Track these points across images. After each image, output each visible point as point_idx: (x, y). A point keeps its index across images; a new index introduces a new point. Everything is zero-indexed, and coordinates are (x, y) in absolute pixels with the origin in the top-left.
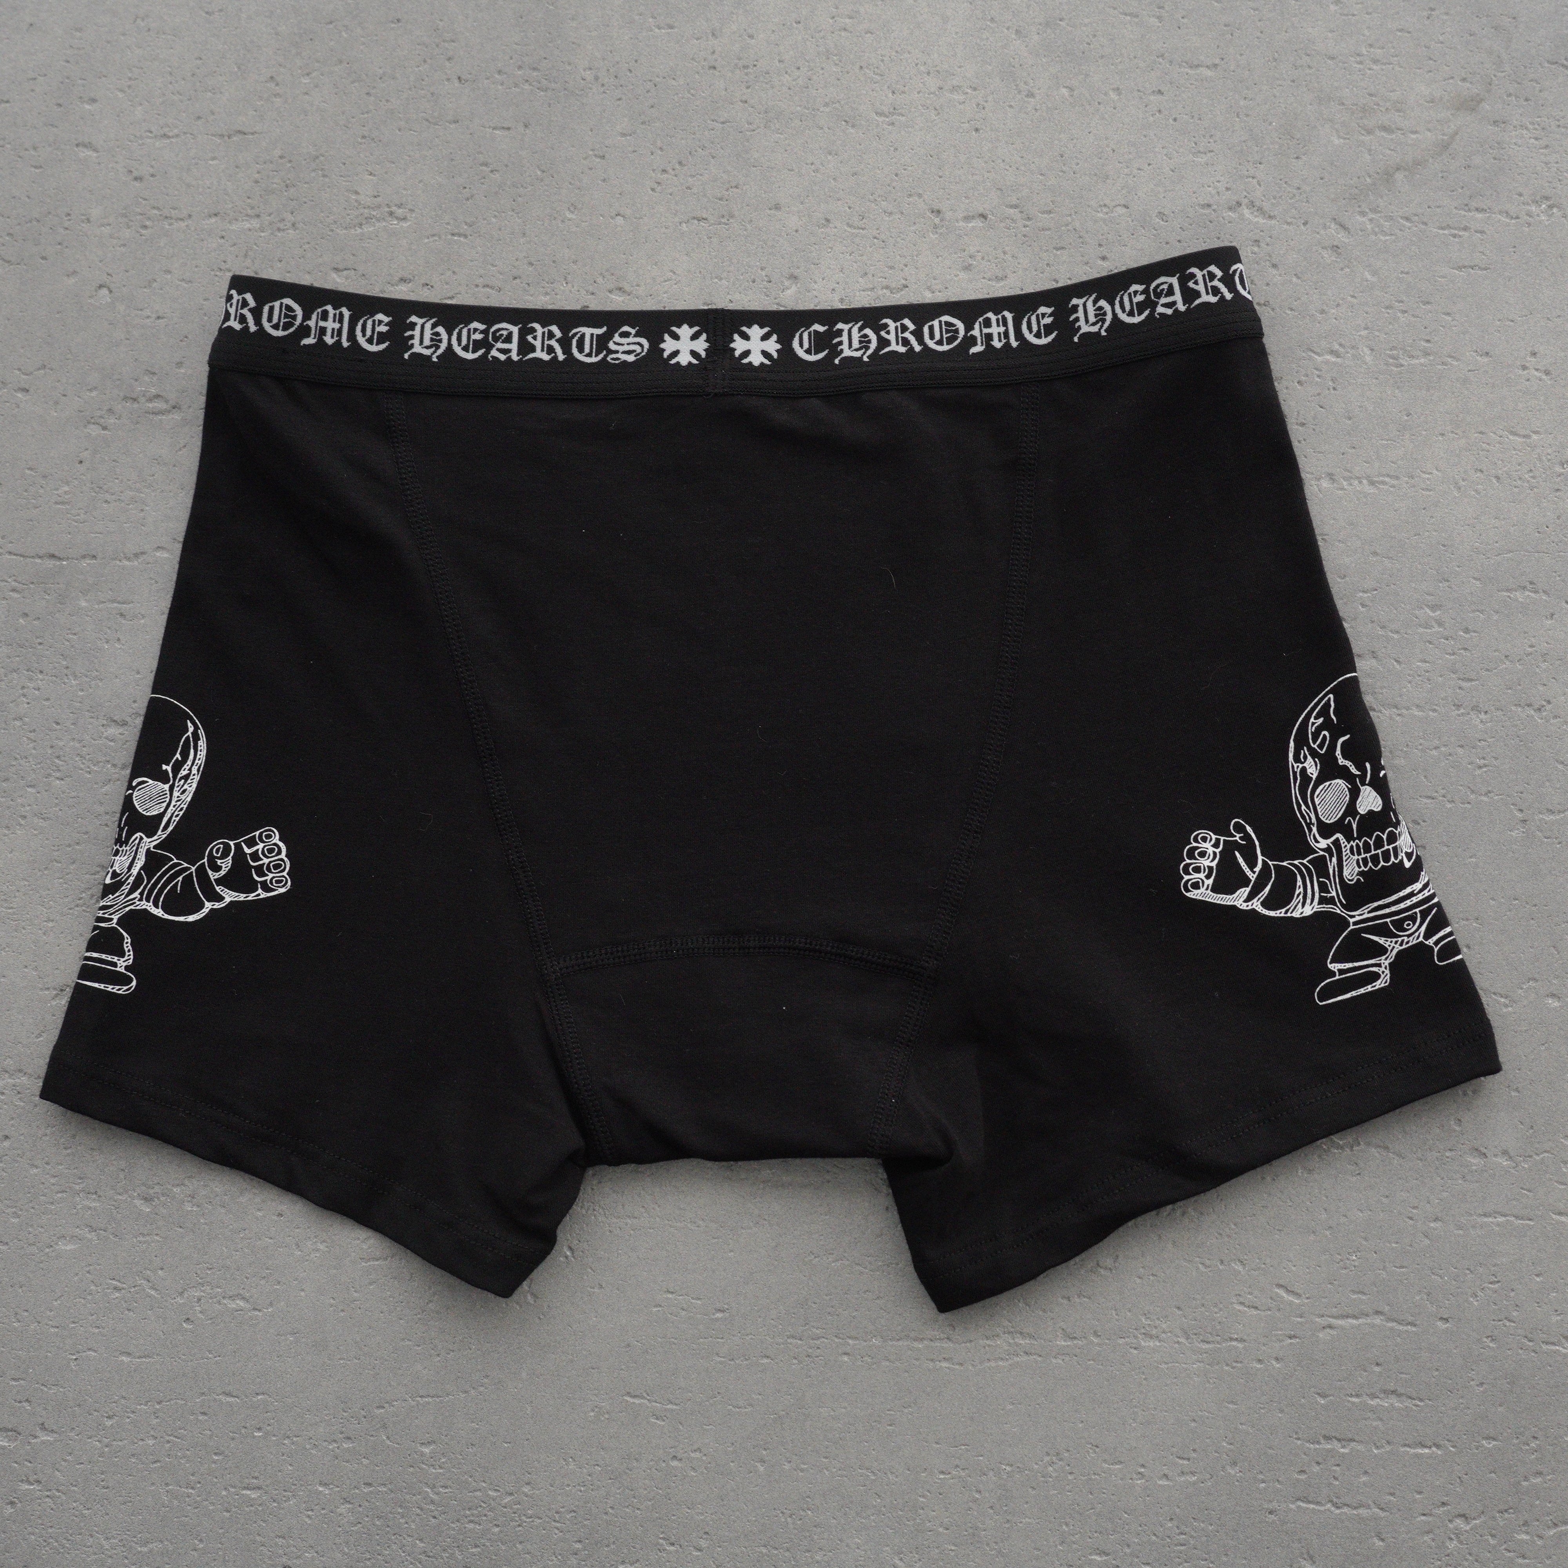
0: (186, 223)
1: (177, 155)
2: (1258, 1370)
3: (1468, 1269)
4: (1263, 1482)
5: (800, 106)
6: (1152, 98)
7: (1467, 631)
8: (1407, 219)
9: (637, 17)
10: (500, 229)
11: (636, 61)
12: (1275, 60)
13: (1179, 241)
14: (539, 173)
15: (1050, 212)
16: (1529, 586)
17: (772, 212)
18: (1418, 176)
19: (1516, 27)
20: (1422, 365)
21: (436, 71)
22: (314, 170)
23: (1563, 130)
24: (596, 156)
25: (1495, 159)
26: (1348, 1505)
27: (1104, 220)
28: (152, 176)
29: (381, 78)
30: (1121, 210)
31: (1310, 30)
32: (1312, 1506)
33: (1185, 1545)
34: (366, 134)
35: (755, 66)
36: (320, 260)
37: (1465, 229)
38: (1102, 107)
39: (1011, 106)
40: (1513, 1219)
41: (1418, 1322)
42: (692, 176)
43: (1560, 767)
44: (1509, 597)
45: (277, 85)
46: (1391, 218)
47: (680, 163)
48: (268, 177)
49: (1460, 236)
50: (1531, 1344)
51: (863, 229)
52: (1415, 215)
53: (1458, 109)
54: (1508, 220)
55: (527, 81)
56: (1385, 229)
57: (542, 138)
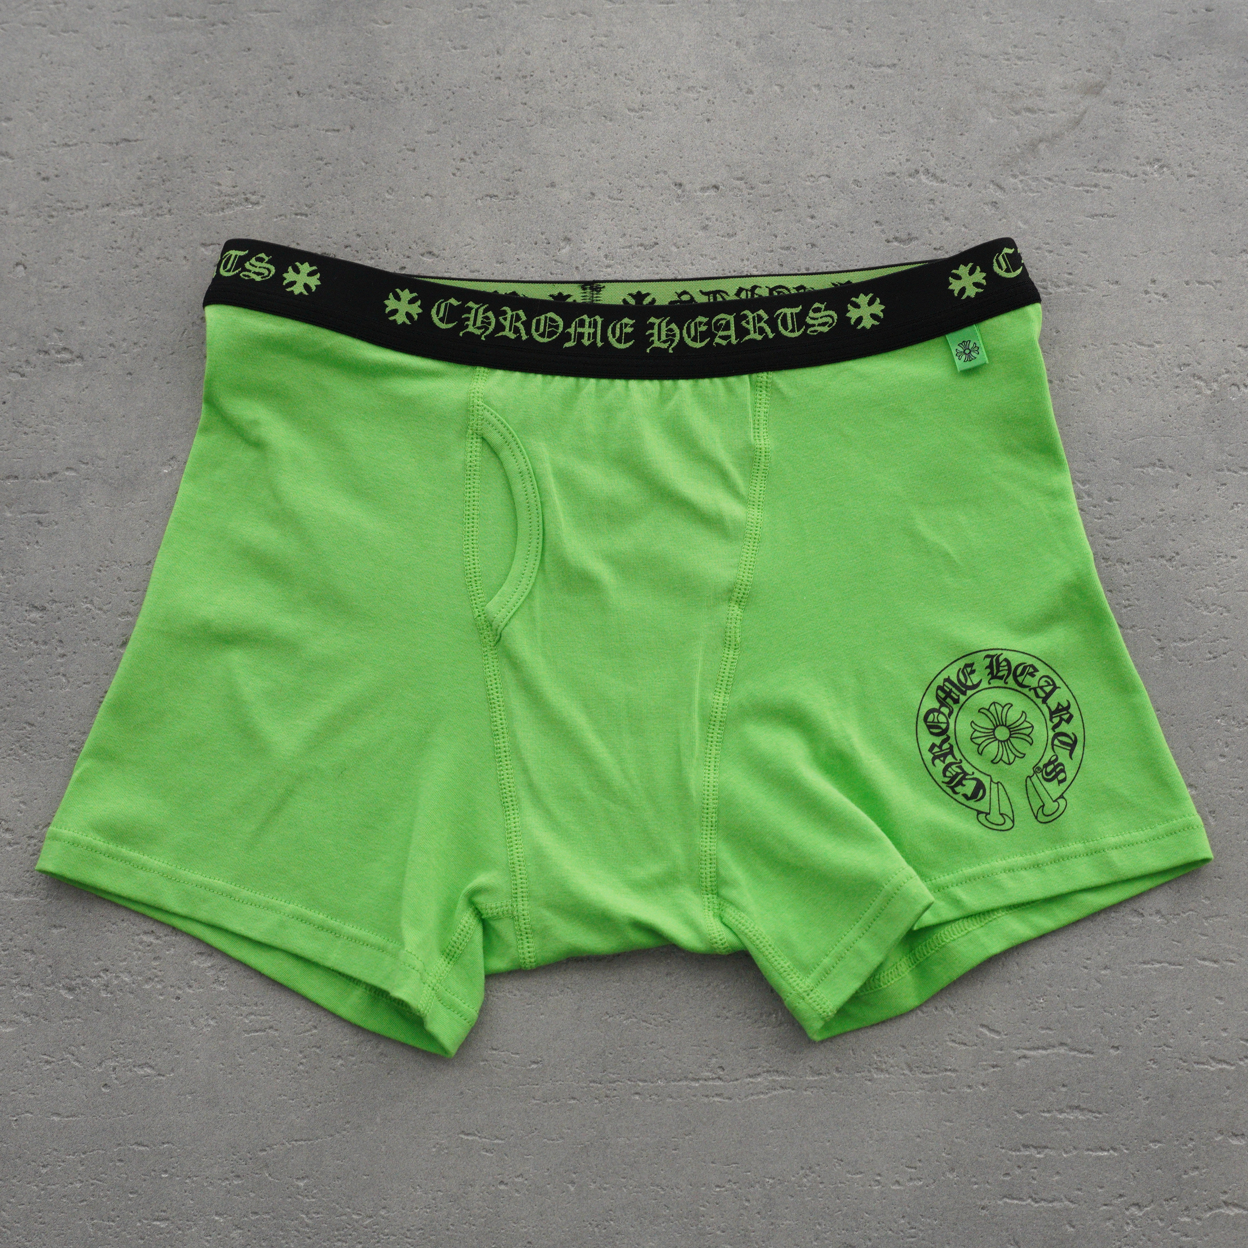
0: (84, 212)
1: (76, 159)
2: (968, 1094)
3: (1133, 1006)
4: (976, 1183)
5: (568, 106)
6: (845, 91)
7: (1110, 500)
8: (1050, 179)
9: (438, 41)
10: (334, 209)
11: (438, 75)
12: (941, 59)
13: (871, 202)
14: (363, 164)
15: (768, 182)
16: (1158, 463)
17: (549, 189)
18: (1057, 146)
19: (1128, 29)
20: (1066, 292)
21: (279, 87)
22: (185, 168)
23: (1169, 107)
24: (408, 149)
25: (1116, 131)
26: (1045, 1200)
27: (812, 187)
28: (57, 176)
29: (236, 94)
30: (824, 179)
31: (967, 36)
32: (1016, 1202)
33: (915, 1237)
34: (225, 138)
35: (532, 76)
36: (191, 238)
37: (1096, 186)
38: (806, 100)
39: (734, 101)
40: (1166, 965)
41: (1095, 1051)
42: (485, 163)
43: (1189, 604)
44: (1142, 472)
45: (154, 102)
46: (1037, 179)
47: (475, 153)
48: (148, 173)
49: (1092, 192)
50: (1185, 1064)
51: (621, 200)
52: (1056, 176)
53: (1085, 93)
54: (1128, 178)
55: (352, 93)
56: (1032, 188)
57: (365, 137)
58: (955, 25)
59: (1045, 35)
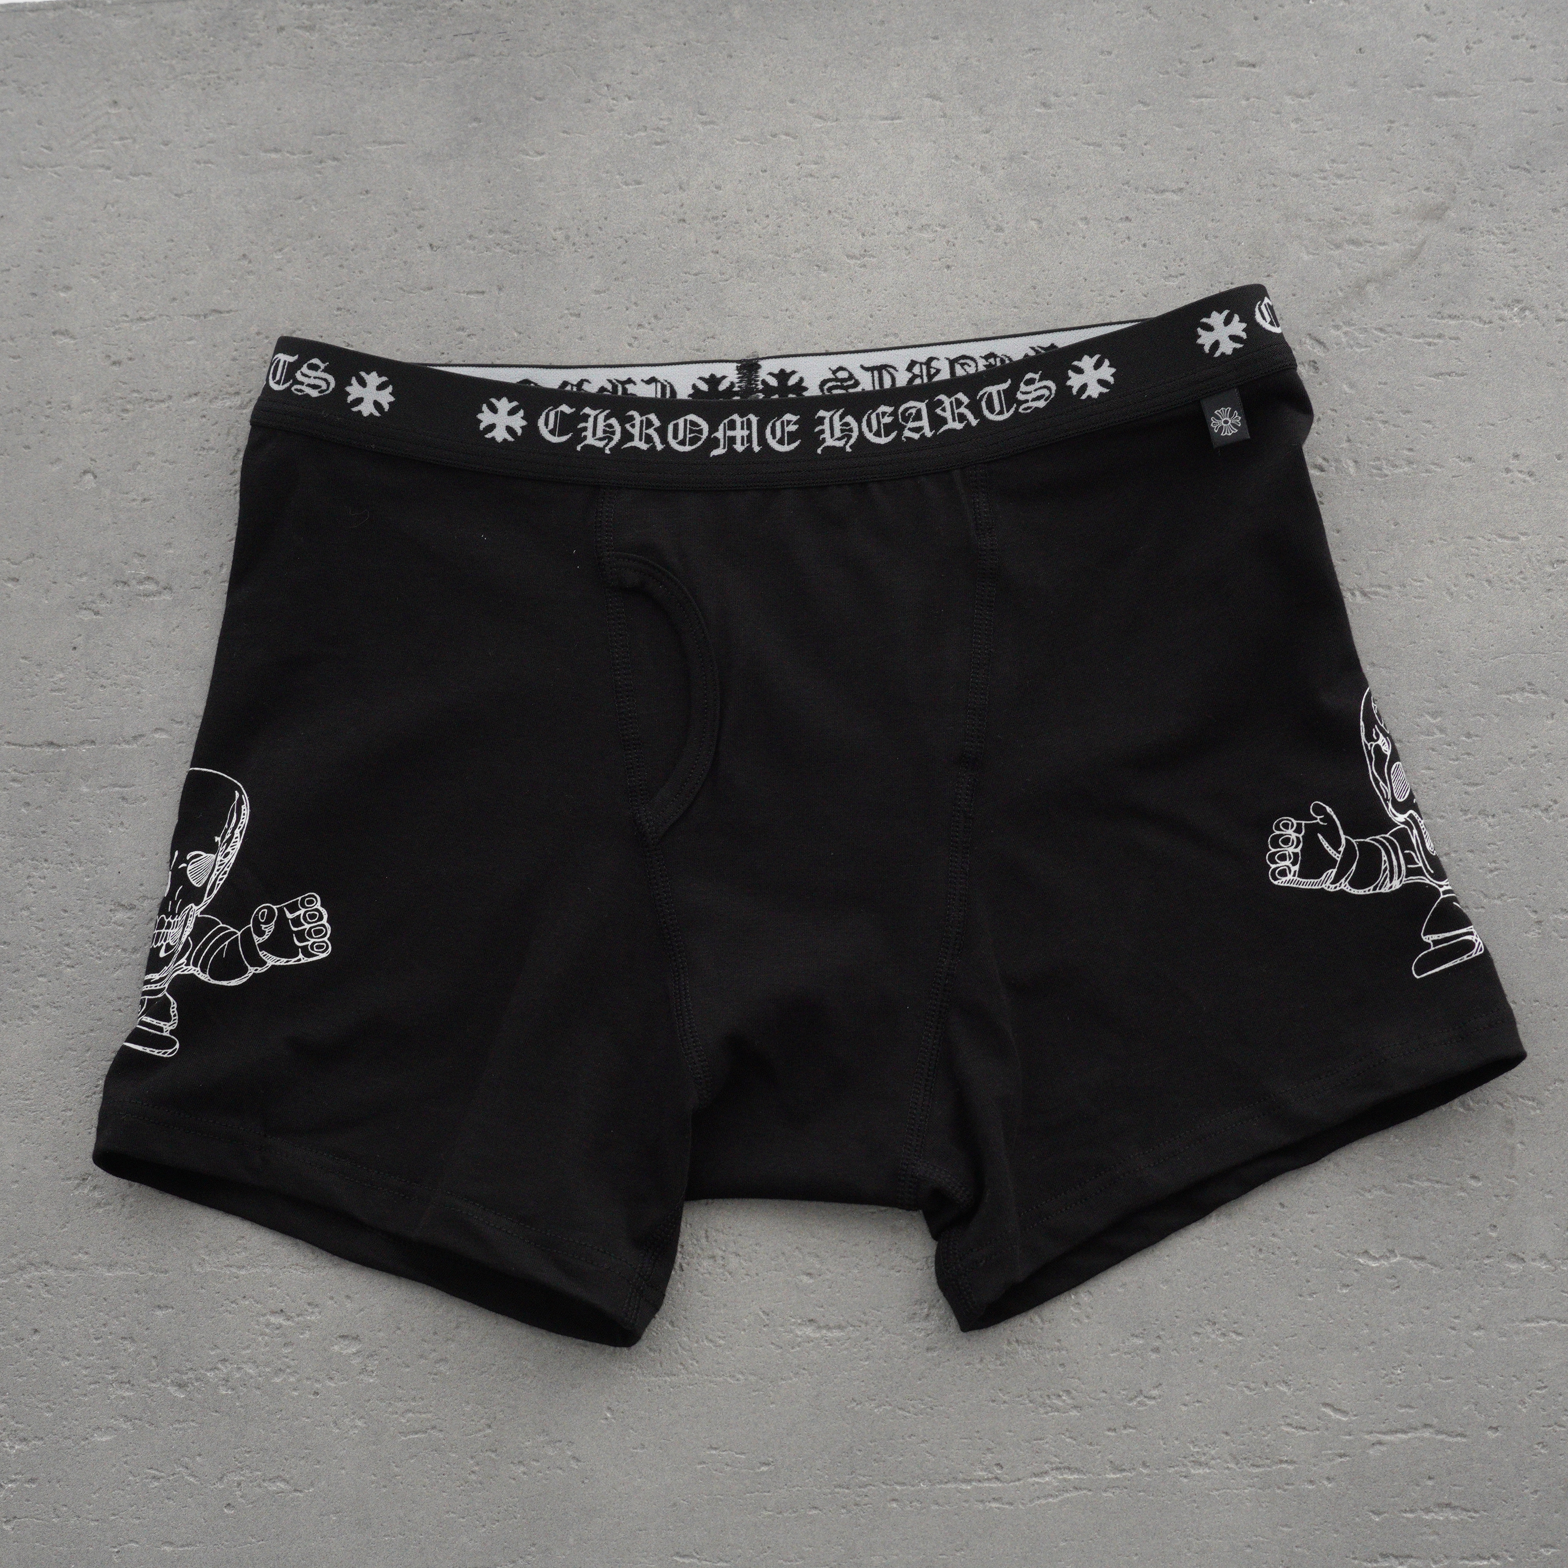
0: (167, 405)
1: (154, 338)
2: (1310, 1491)
3: (1514, 1376)
5: (772, 253)
6: (1120, 225)
7: (1469, 736)
8: (1381, 330)
9: (604, 175)
11: (606, 218)
12: (1239, 180)
14: (516, 334)
16: (1528, 688)
18: (1389, 287)
19: (1476, 134)
20: (1406, 473)
21: (407, 239)
23: (1530, 233)
24: (571, 314)
25: (1464, 265)
28: (130, 359)
29: (353, 250)
31: (1272, 149)
34: (341, 306)
35: (724, 216)
37: (1440, 336)
38: (1071, 237)
39: (980, 242)
40: (1555, 1322)
41: (1467, 1433)
42: (668, 329)
44: (1508, 699)
45: (250, 262)
47: (656, 317)
48: (246, 354)
49: (1435, 344)
52: (1389, 325)
53: (1424, 219)
54: (1481, 326)
55: (498, 244)
56: (1360, 342)
57: (517, 300)
58: (1257, 136)
59: (1370, 146)
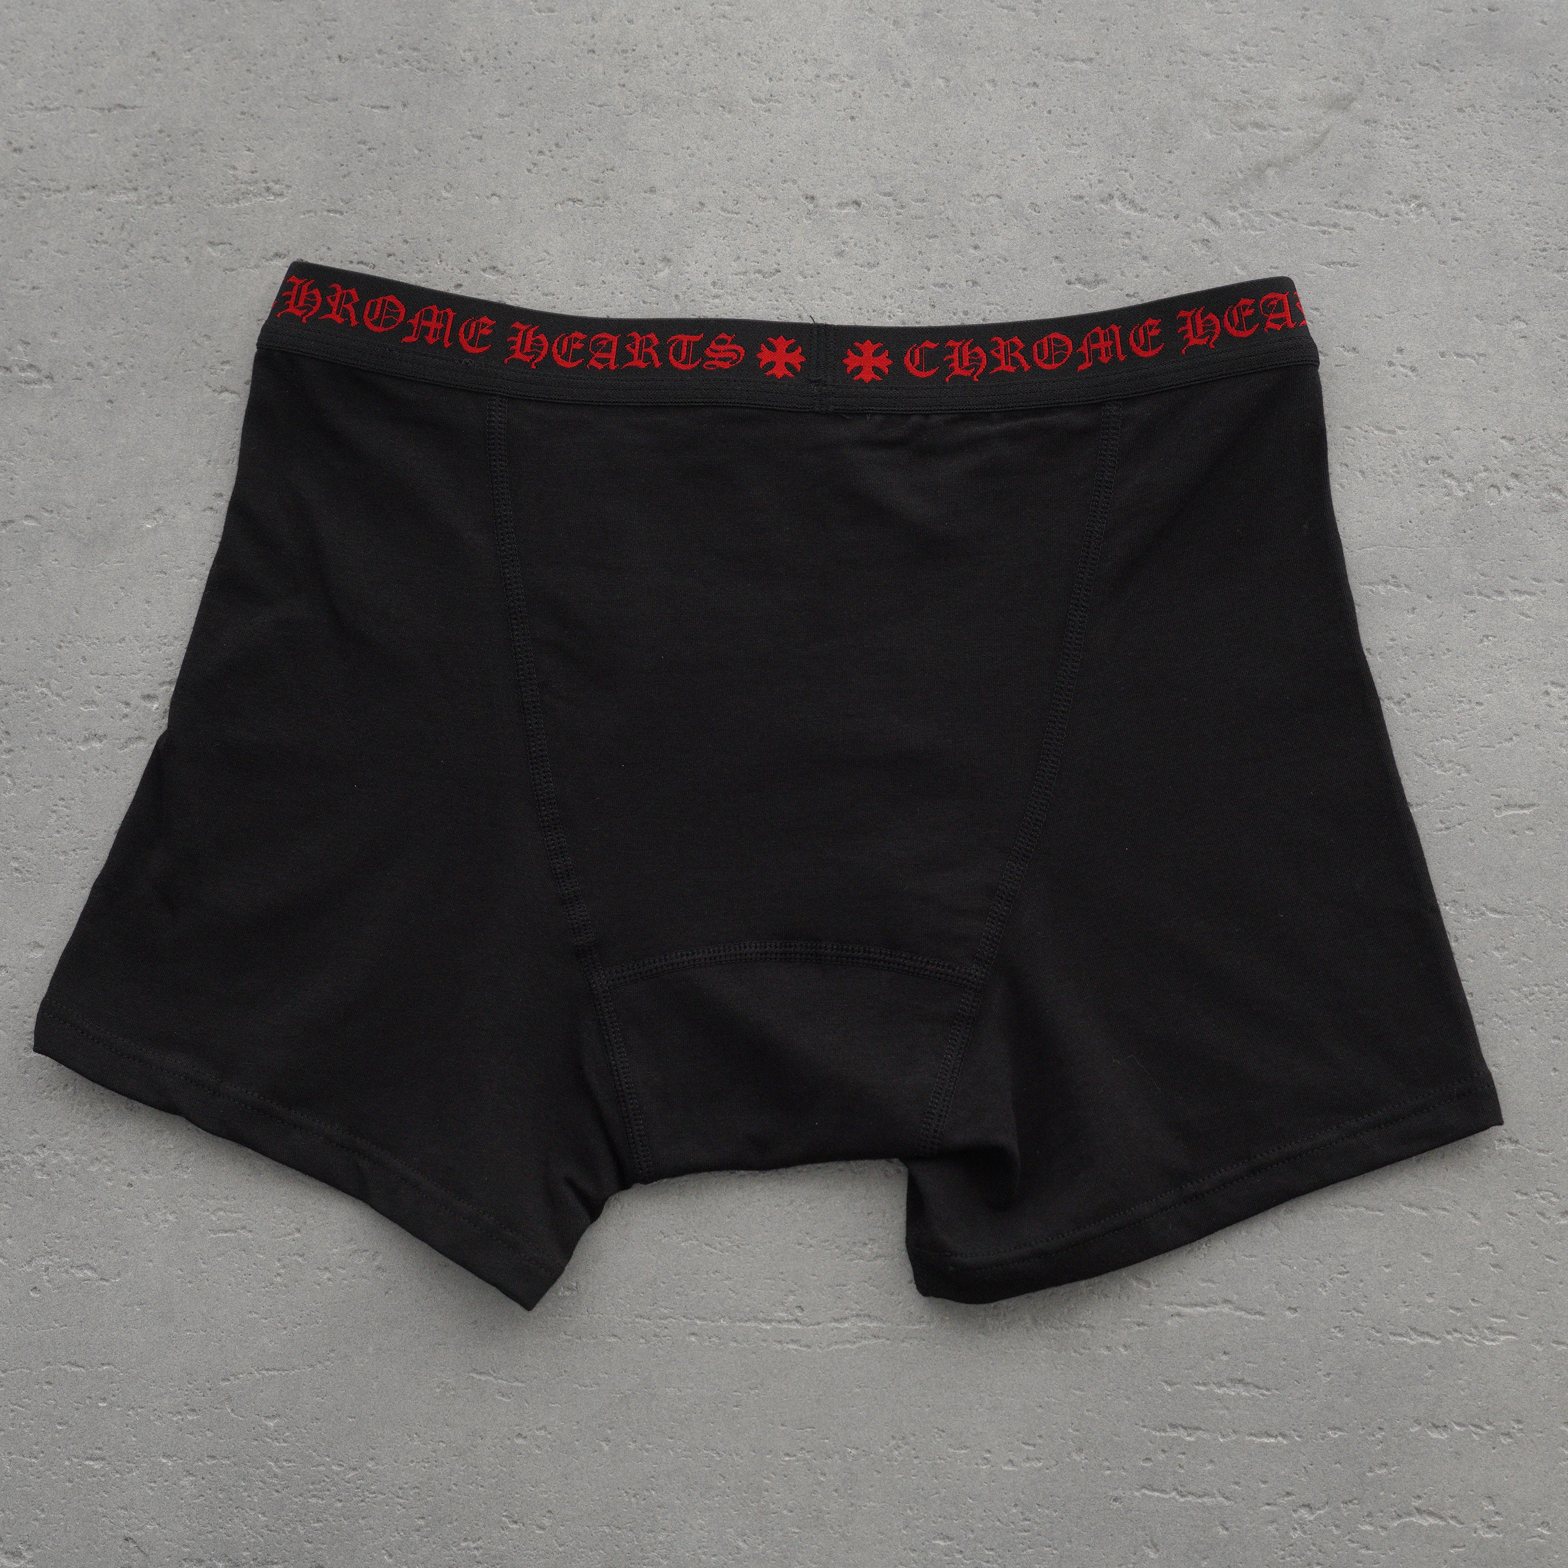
0: (64, 195)
1: (57, 128)
2: (1106, 1356)
3: (1317, 1259)
4: (1109, 1469)
5: (678, 90)
6: (1027, 90)
8: (1278, 215)
10: (376, 207)
11: (516, 43)
12: (1150, 56)
13: (1051, 232)
14: (416, 152)
15: (923, 200)
16: (1391, 580)
17: (647, 195)
18: (1289, 173)
19: (1389, 28)
21: (316, 49)
22: (192, 145)
23: (1433, 130)
24: (473, 136)
25: (1365, 157)
26: (1193, 1494)
27: (977, 210)
28: (32, 147)
29: (261, 55)
30: (993, 200)
31: (1185, 27)
32: (1156, 1494)
33: (1029, 1531)
34: (246, 110)
35: (634, 50)
36: (196, 234)
37: (1335, 226)
38: (977, 99)
39: (887, 95)
40: (1363, 1210)
41: (1266, 1312)
42: (568, 158)
43: (1419, 760)
44: (1372, 591)
45: (159, 60)
47: (557, 145)
48: (147, 150)
49: (1330, 233)
50: (1378, 1335)
51: (737, 214)
52: (1286, 211)
53: (1330, 108)
54: (1377, 218)
55: (407, 61)
56: (1255, 224)
57: (420, 118)
58: (1171, 12)
